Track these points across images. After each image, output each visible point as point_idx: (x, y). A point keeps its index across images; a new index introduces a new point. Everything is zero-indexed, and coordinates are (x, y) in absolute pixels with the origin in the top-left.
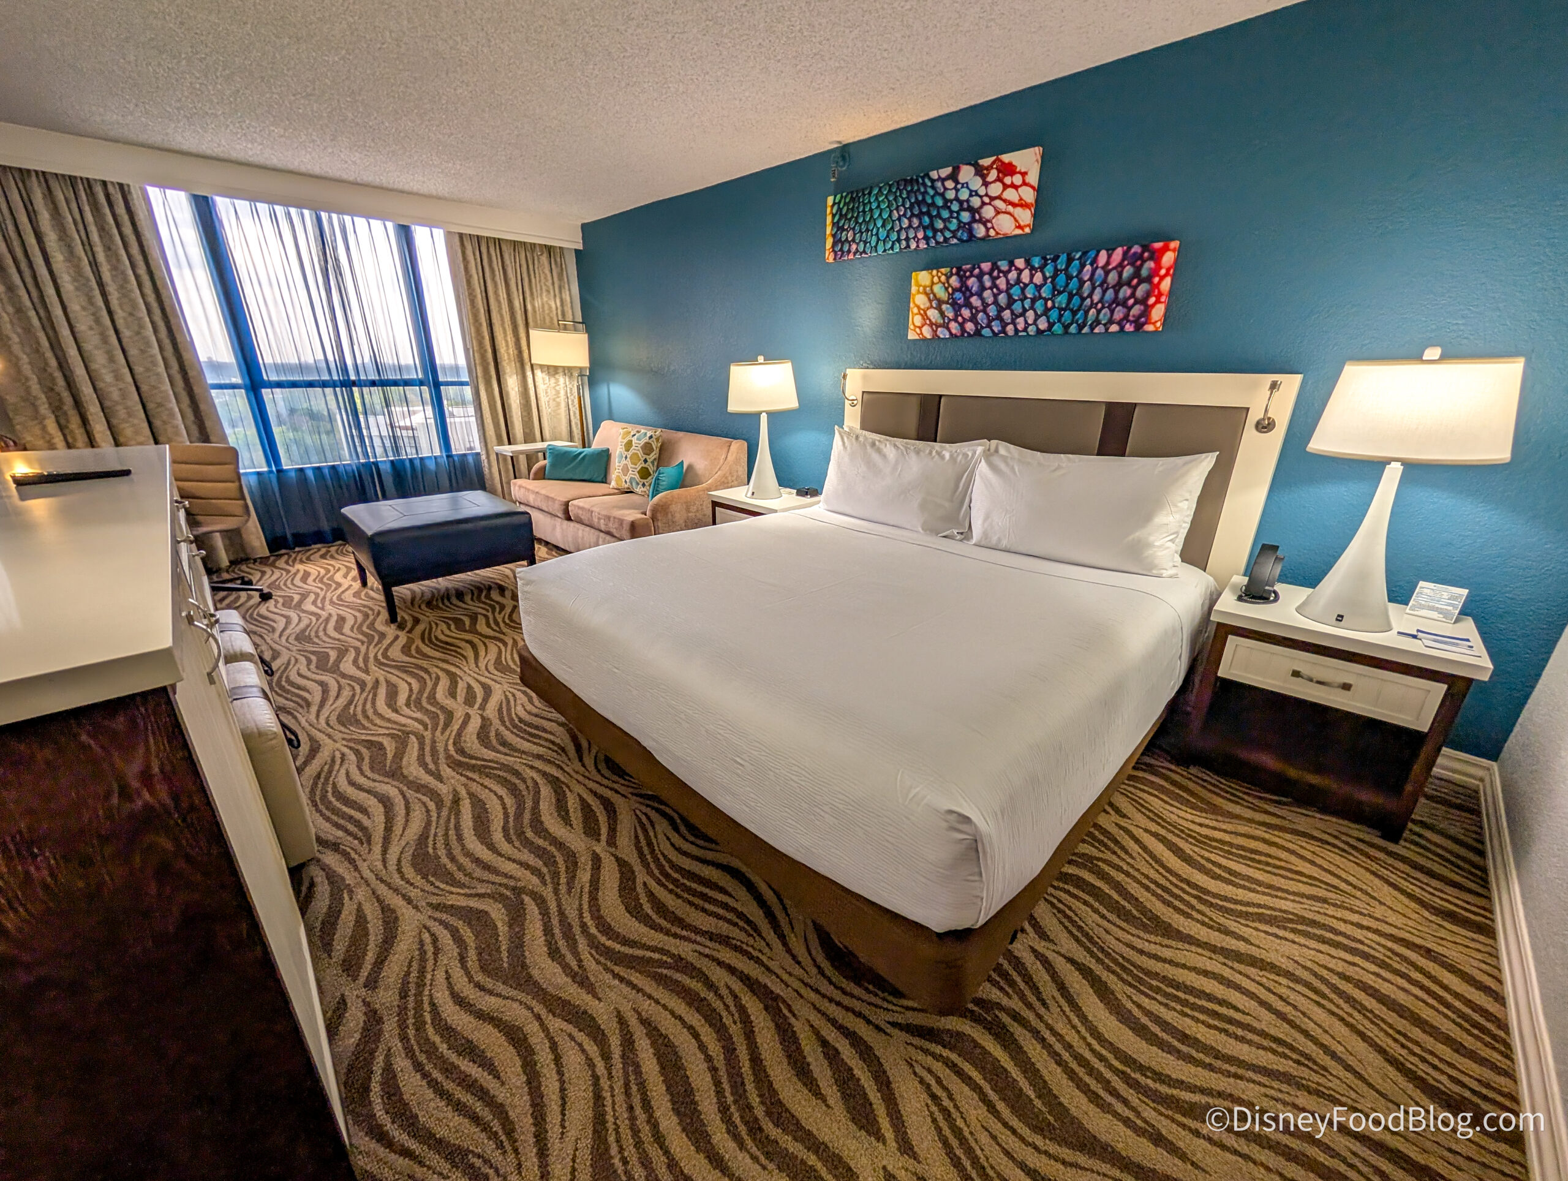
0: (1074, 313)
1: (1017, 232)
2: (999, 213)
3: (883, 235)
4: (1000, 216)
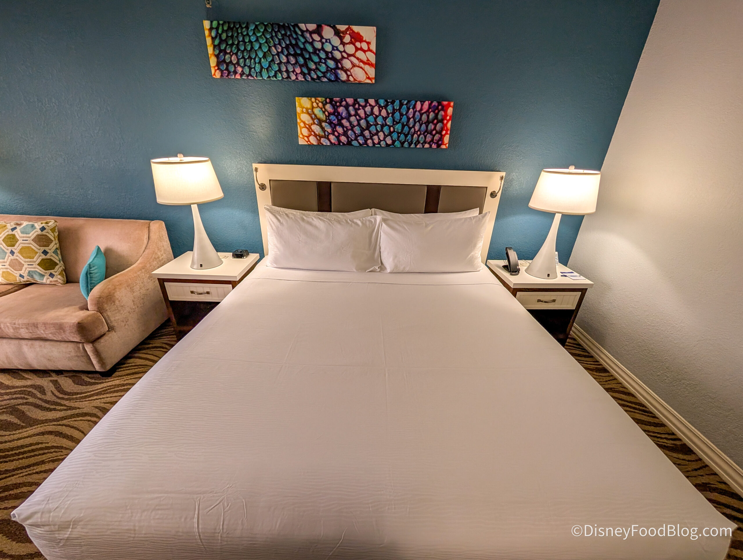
0: (406, 136)
1: (368, 81)
2: (354, 66)
3: (265, 64)
4: (356, 69)
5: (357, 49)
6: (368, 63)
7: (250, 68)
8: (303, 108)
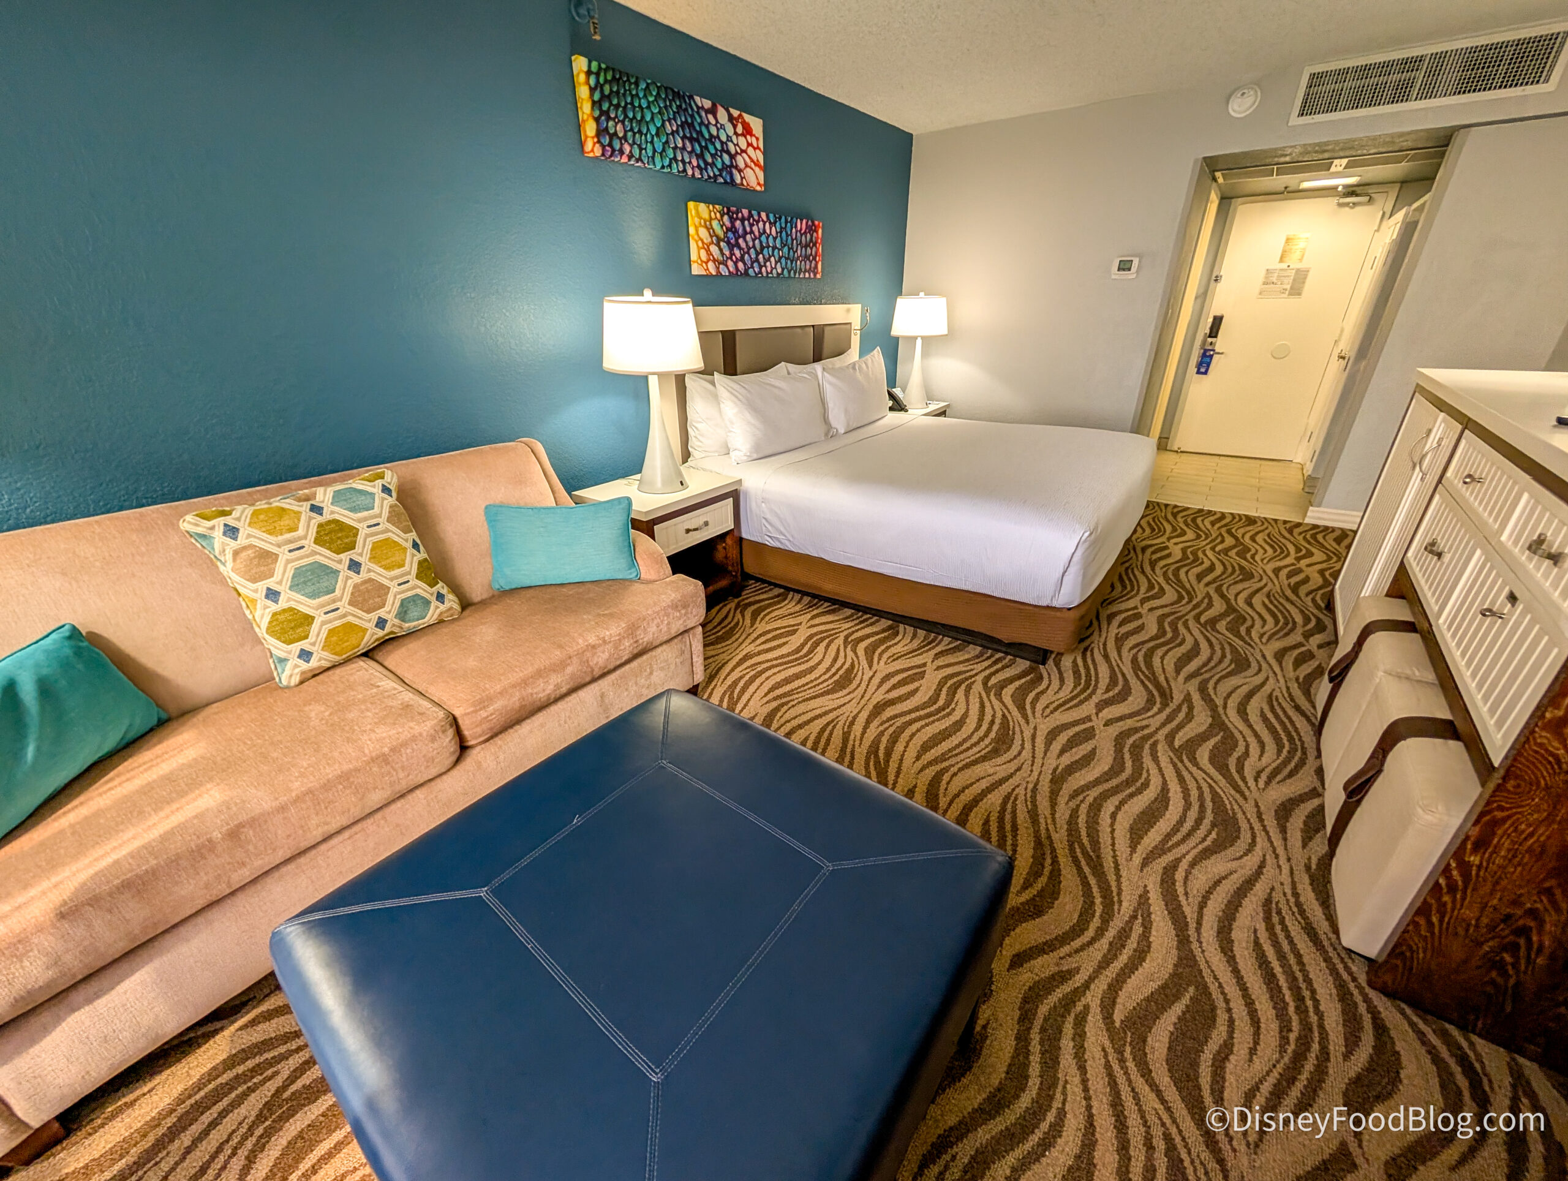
1: (758, 188)
2: (747, 166)
3: (659, 147)
4: (748, 169)
5: (749, 145)
6: (757, 164)
7: (641, 149)
8: (701, 218)
